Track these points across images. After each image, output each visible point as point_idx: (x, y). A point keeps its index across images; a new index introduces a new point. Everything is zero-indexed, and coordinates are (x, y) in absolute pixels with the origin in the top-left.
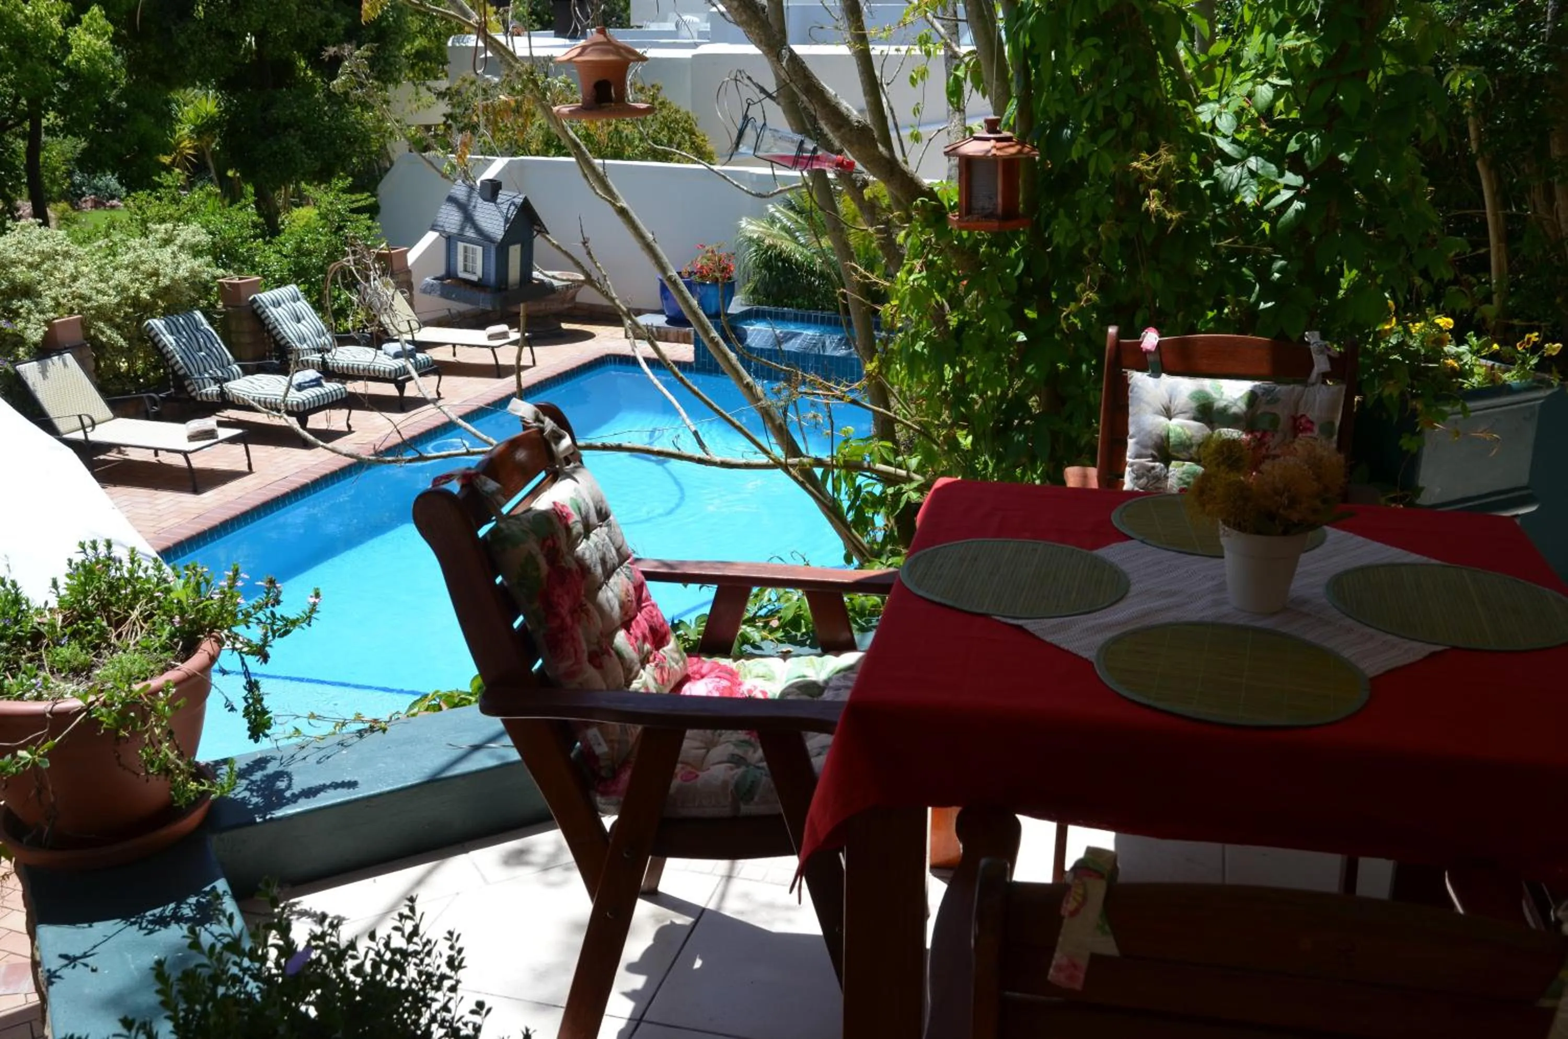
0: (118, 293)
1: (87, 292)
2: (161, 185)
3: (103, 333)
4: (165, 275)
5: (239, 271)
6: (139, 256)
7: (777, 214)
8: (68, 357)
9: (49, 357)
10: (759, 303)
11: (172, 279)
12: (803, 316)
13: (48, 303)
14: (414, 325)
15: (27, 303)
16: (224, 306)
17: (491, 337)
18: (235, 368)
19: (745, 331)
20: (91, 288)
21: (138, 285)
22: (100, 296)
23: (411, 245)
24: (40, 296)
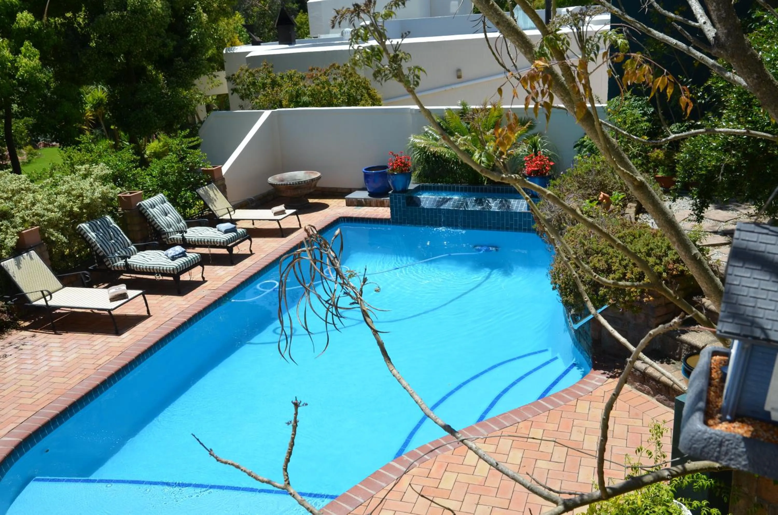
0: (60, 210)
1: (41, 212)
2: (80, 142)
3: (53, 235)
4: (87, 197)
5: (129, 188)
6: (71, 186)
7: (430, 132)
8: (33, 253)
9: (21, 254)
10: (423, 182)
11: (91, 199)
12: (450, 187)
13: (18, 220)
14: (231, 209)
15: (5, 222)
16: (123, 210)
17: (276, 214)
18: (133, 247)
19: (419, 199)
20: (44, 209)
21: (71, 203)
22: (49, 213)
23: (223, 164)
24: (13, 216)
